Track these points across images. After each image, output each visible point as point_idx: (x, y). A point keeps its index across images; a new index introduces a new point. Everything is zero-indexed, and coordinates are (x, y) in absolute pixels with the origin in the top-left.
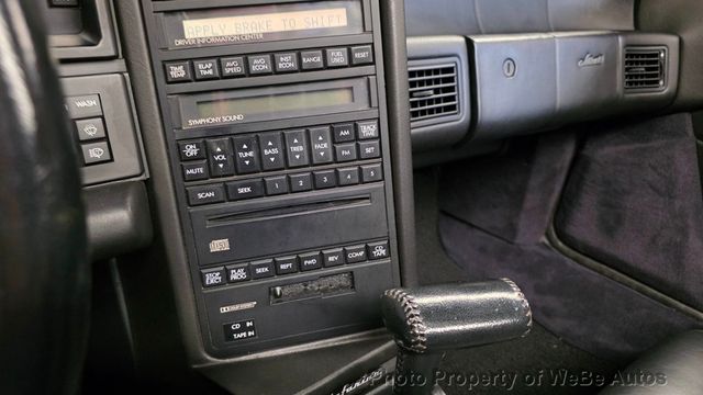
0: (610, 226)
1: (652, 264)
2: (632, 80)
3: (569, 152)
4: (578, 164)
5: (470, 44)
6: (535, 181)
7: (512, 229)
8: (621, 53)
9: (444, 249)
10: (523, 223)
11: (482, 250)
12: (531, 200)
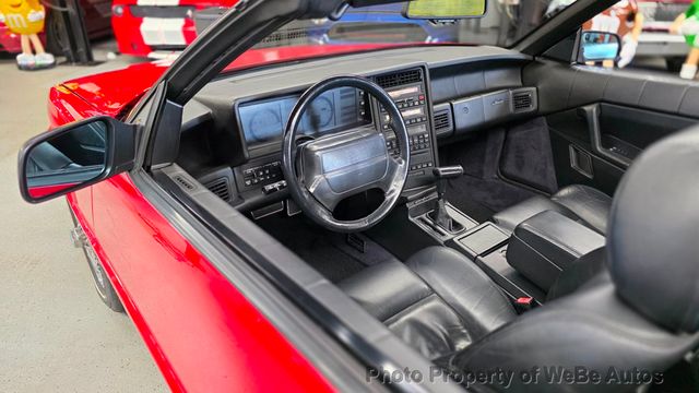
0: (520, 166)
1: (536, 179)
2: (517, 106)
3: (502, 136)
4: (506, 140)
5: (451, 105)
6: (489, 150)
7: (481, 172)
8: (511, 97)
9: (452, 187)
10: (485, 169)
11: (469, 184)
12: (488, 158)
